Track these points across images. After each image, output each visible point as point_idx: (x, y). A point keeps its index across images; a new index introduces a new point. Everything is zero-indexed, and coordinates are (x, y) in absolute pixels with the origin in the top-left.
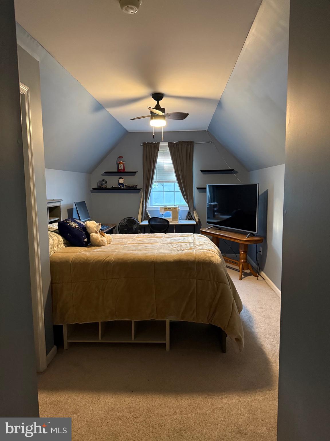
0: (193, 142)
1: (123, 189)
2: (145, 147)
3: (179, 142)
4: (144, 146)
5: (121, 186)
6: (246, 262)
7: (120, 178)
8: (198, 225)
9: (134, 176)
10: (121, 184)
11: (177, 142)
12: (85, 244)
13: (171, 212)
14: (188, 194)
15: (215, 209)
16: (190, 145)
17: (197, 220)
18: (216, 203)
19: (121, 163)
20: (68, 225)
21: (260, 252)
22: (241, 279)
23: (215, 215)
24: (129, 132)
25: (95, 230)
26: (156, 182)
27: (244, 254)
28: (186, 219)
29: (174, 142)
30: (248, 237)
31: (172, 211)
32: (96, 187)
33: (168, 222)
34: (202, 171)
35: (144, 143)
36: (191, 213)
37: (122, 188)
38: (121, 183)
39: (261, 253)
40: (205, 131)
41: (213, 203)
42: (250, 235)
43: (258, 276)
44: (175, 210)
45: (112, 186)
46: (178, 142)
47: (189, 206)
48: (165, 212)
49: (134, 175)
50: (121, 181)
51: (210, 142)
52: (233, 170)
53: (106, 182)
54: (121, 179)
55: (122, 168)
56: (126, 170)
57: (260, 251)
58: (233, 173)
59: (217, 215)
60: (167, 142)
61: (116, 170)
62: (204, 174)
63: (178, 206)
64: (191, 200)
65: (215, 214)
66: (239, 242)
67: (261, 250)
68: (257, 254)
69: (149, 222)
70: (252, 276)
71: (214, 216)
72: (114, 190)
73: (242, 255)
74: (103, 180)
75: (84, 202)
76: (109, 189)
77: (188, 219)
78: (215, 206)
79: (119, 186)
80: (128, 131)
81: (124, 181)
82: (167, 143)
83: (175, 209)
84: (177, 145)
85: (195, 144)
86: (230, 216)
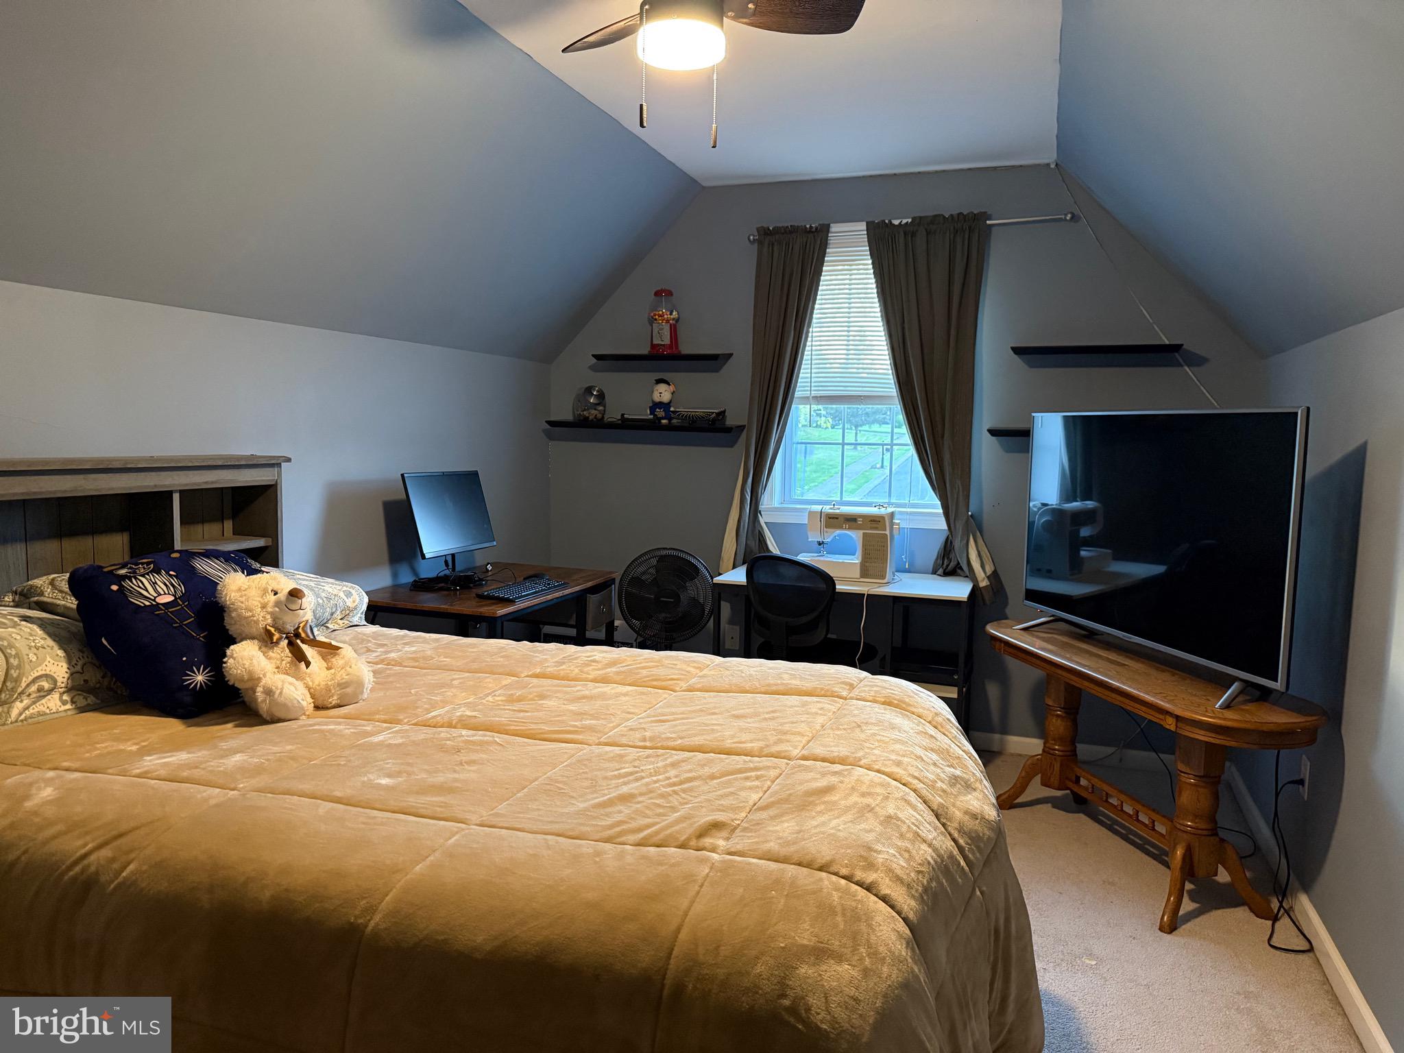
0: (985, 216)
1: (670, 428)
2: (765, 249)
3: (918, 221)
4: (760, 242)
5: (660, 413)
6: (1214, 832)
7: (659, 381)
8: (988, 602)
9: (717, 374)
10: (660, 405)
11: (910, 220)
12: (188, 699)
13: (856, 536)
14: (947, 457)
15: (1085, 532)
16: (971, 230)
17: (979, 579)
18: (1090, 504)
19: (660, 316)
20: (115, 588)
21: (1301, 782)
22: (1171, 926)
23: (1082, 558)
24: (704, 188)
25: (261, 625)
26: (806, 400)
27: (1201, 790)
28: (934, 572)
29: (896, 222)
30: (1227, 706)
31: (862, 532)
32: (569, 417)
33: (829, 581)
34: (1017, 351)
35: (765, 233)
36: (957, 544)
37: (664, 421)
38: (661, 403)
39: (1305, 791)
40: (1048, 165)
41: (1076, 505)
42: (1241, 692)
43: (1275, 919)
44: (876, 528)
45: (623, 415)
46: (914, 219)
47: (947, 514)
48: (831, 535)
49: (717, 370)
50: (663, 393)
51: (1069, 217)
52: (1176, 348)
53: (601, 396)
54: (662, 387)
55: (667, 340)
56: (685, 349)
57: (1296, 778)
58: (1182, 366)
59: (1090, 558)
60: (865, 223)
61: (645, 350)
62: (1032, 365)
63: (890, 510)
64: (959, 482)
65: (1083, 553)
66: (1173, 728)
67: (1306, 774)
68: (1277, 795)
69: (749, 574)
70: (1242, 913)
71: (1076, 568)
72: (629, 428)
73: (1191, 795)
74: (589, 390)
75: (475, 474)
76: (612, 426)
77: (941, 571)
78: (1079, 518)
79: (652, 411)
80: (694, 181)
81: (673, 393)
82: (865, 228)
83: (875, 521)
84: (905, 234)
85: (994, 230)
86: (1159, 569)
